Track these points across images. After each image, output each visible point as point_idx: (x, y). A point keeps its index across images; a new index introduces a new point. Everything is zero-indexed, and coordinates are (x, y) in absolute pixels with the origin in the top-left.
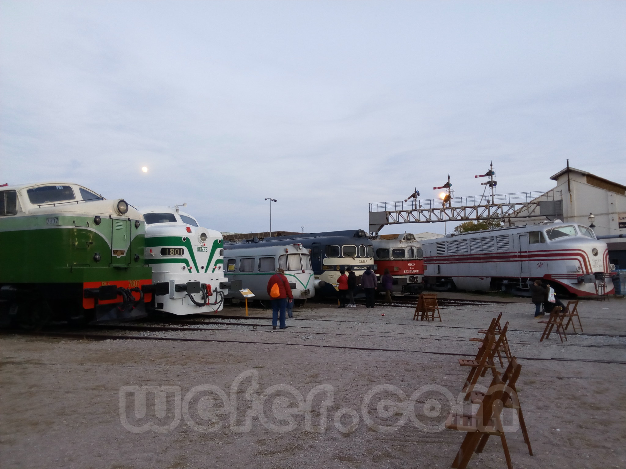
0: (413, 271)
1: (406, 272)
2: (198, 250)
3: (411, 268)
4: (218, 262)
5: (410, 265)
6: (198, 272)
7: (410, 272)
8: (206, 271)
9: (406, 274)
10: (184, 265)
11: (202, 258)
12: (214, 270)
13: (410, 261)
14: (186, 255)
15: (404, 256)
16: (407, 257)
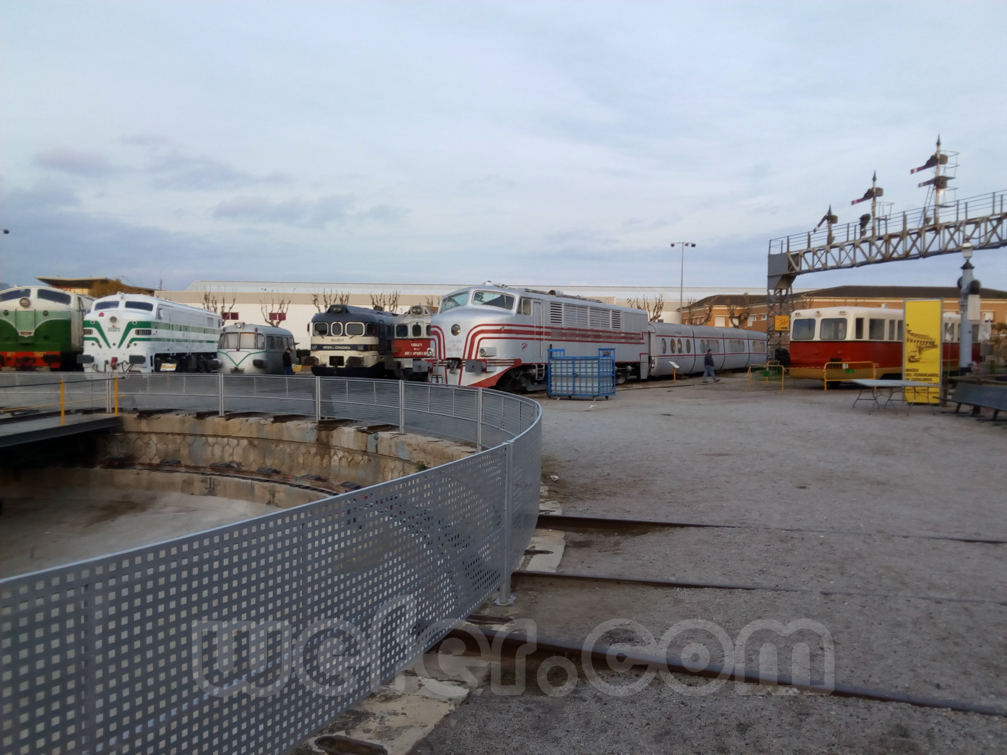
0: (419, 353)
1: (407, 353)
2: (110, 330)
3: (415, 349)
4: (132, 340)
5: (415, 345)
6: (109, 347)
7: (414, 353)
8: (119, 346)
9: (407, 357)
10: (94, 342)
11: (114, 337)
12: (128, 346)
13: (413, 340)
14: (96, 333)
15: (406, 334)
16: (410, 335)
